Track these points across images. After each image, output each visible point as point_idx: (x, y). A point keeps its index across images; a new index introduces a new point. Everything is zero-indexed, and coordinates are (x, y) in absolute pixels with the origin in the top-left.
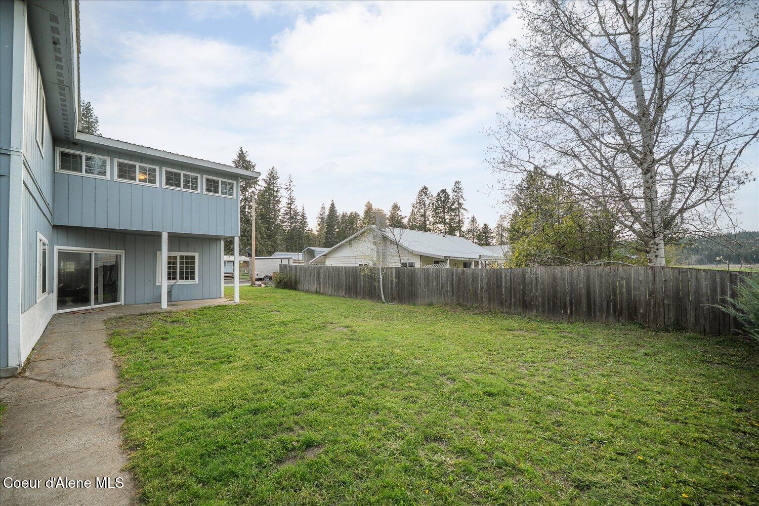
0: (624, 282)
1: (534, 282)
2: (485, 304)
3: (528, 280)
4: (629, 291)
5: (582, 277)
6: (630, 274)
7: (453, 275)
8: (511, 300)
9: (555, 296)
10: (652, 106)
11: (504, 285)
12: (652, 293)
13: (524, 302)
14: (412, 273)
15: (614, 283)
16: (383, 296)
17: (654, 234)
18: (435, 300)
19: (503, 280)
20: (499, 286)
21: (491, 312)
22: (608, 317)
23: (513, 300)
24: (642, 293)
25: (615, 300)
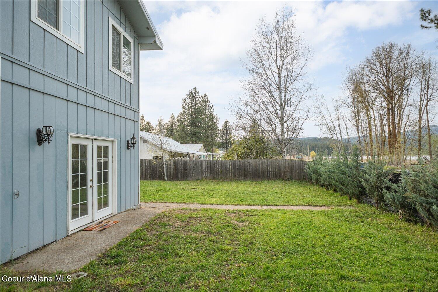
0: (278, 165)
1: (249, 166)
2: (228, 176)
3: (246, 165)
4: (279, 168)
5: (266, 163)
6: (280, 162)
7: (211, 163)
8: (239, 174)
9: (257, 171)
10: (284, 103)
11: (236, 167)
12: (285, 168)
13: (245, 174)
14: (185, 163)
15: (275, 165)
16: (166, 177)
17: (284, 148)
18: (200, 177)
19: (236, 165)
20: (234, 168)
21: (231, 180)
22: (273, 177)
23: (240, 174)
24: (282, 168)
25: (275, 171)
